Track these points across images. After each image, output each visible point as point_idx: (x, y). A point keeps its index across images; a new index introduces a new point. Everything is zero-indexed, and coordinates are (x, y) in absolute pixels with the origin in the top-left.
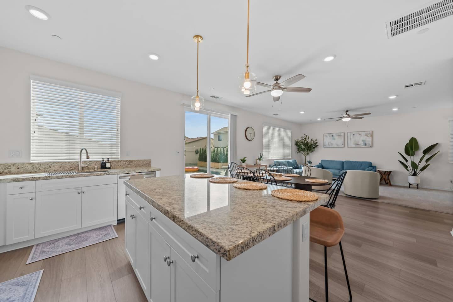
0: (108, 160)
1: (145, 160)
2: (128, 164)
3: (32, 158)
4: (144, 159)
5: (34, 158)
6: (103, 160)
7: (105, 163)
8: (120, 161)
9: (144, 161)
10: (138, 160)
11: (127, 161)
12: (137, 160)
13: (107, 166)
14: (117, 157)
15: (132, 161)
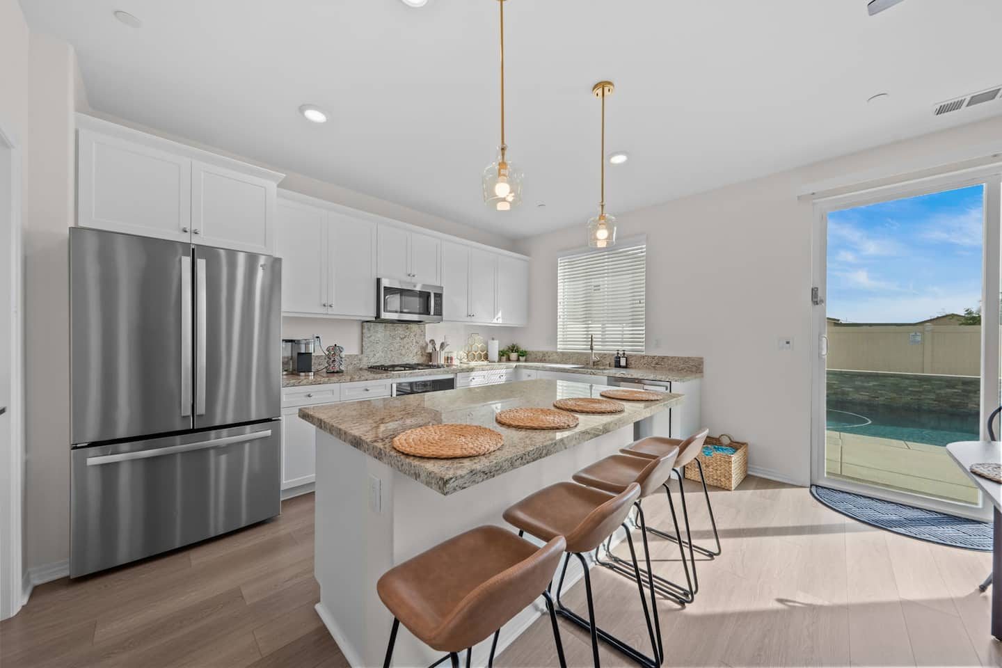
0: (624, 354)
1: (688, 358)
2: (657, 364)
3: (559, 346)
4: (686, 356)
5: (560, 347)
6: (618, 353)
7: (620, 357)
8: (643, 357)
9: (686, 360)
10: (675, 357)
11: (653, 357)
12: (672, 358)
13: (622, 364)
14: (641, 349)
15: (663, 358)
